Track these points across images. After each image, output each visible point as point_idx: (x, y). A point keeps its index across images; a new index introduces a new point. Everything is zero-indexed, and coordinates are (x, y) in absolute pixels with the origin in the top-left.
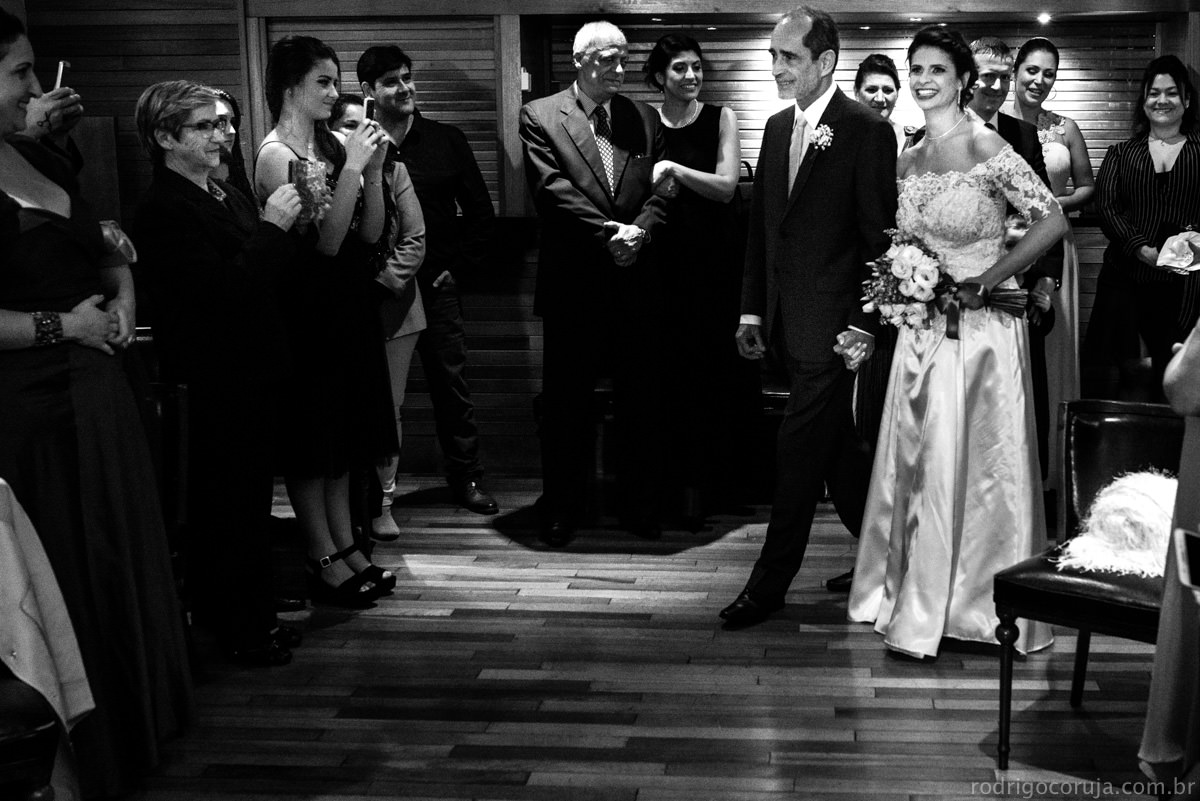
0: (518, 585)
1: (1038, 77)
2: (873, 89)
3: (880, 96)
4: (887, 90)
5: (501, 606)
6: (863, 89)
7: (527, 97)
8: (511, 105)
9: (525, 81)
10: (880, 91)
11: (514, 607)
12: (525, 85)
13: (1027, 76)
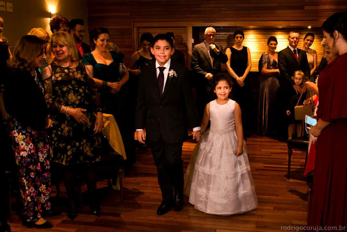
0: (190, 147)
1: (309, 42)
2: (272, 44)
3: (273, 46)
4: (275, 44)
5: (187, 150)
6: (269, 44)
7: (194, 45)
8: (190, 46)
9: (193, 41)
10: (273, 45)
11: (190, 150)
12: (193, 42)
13: (306, 41)
